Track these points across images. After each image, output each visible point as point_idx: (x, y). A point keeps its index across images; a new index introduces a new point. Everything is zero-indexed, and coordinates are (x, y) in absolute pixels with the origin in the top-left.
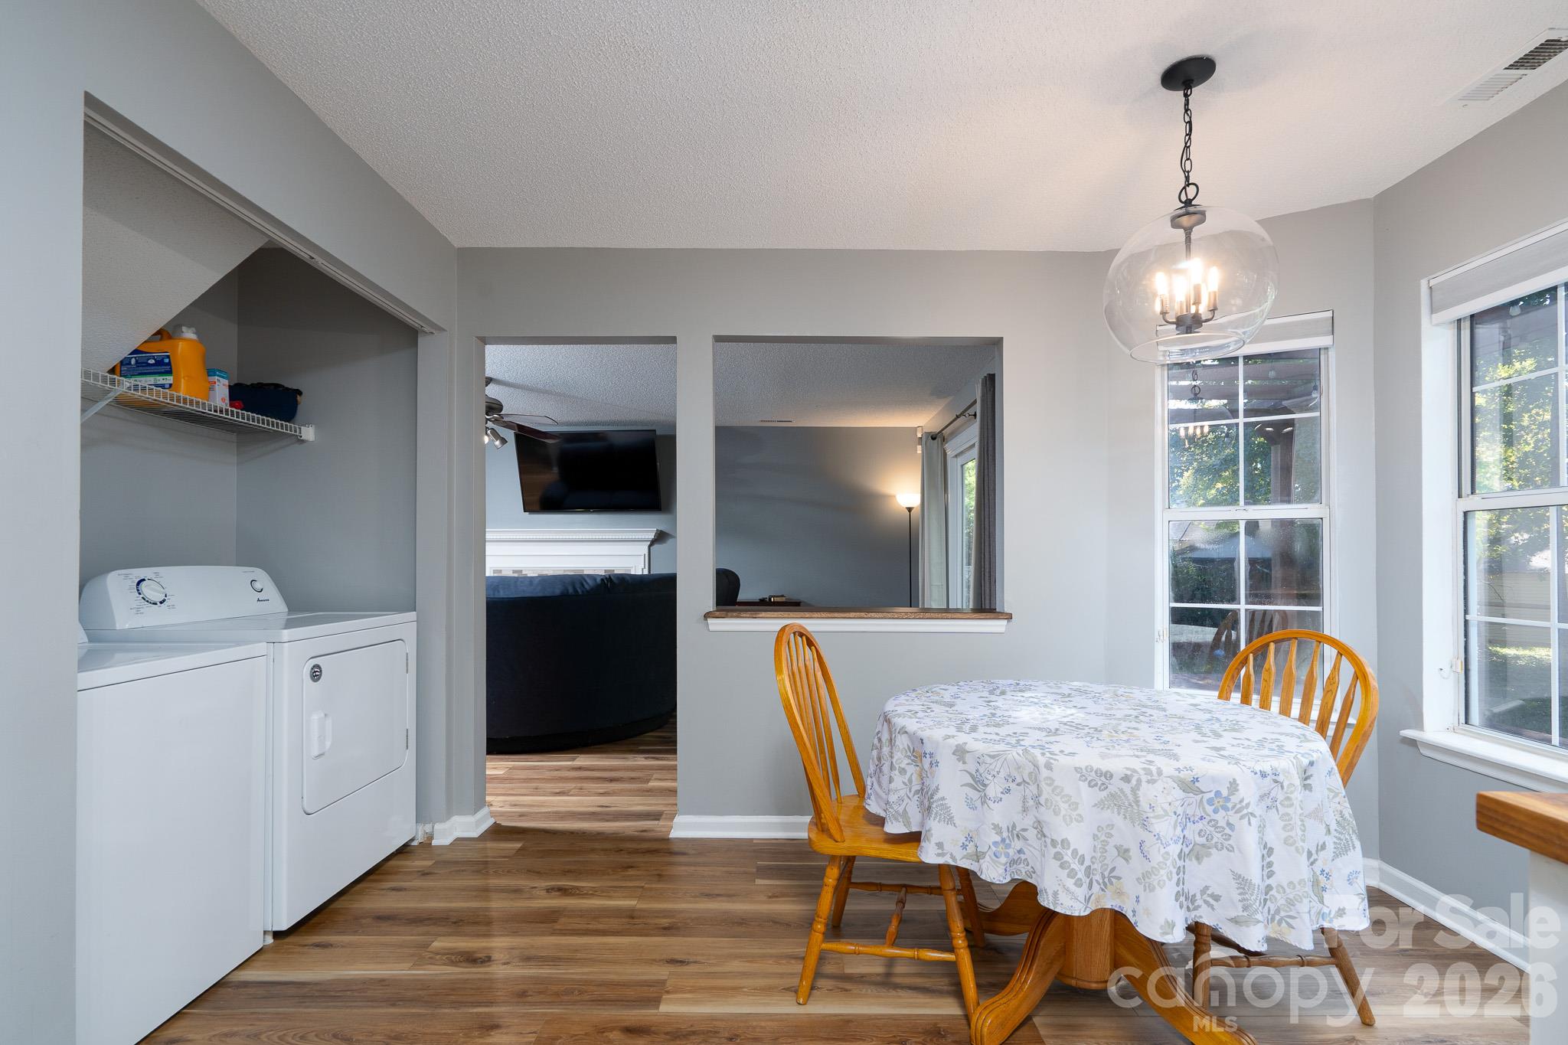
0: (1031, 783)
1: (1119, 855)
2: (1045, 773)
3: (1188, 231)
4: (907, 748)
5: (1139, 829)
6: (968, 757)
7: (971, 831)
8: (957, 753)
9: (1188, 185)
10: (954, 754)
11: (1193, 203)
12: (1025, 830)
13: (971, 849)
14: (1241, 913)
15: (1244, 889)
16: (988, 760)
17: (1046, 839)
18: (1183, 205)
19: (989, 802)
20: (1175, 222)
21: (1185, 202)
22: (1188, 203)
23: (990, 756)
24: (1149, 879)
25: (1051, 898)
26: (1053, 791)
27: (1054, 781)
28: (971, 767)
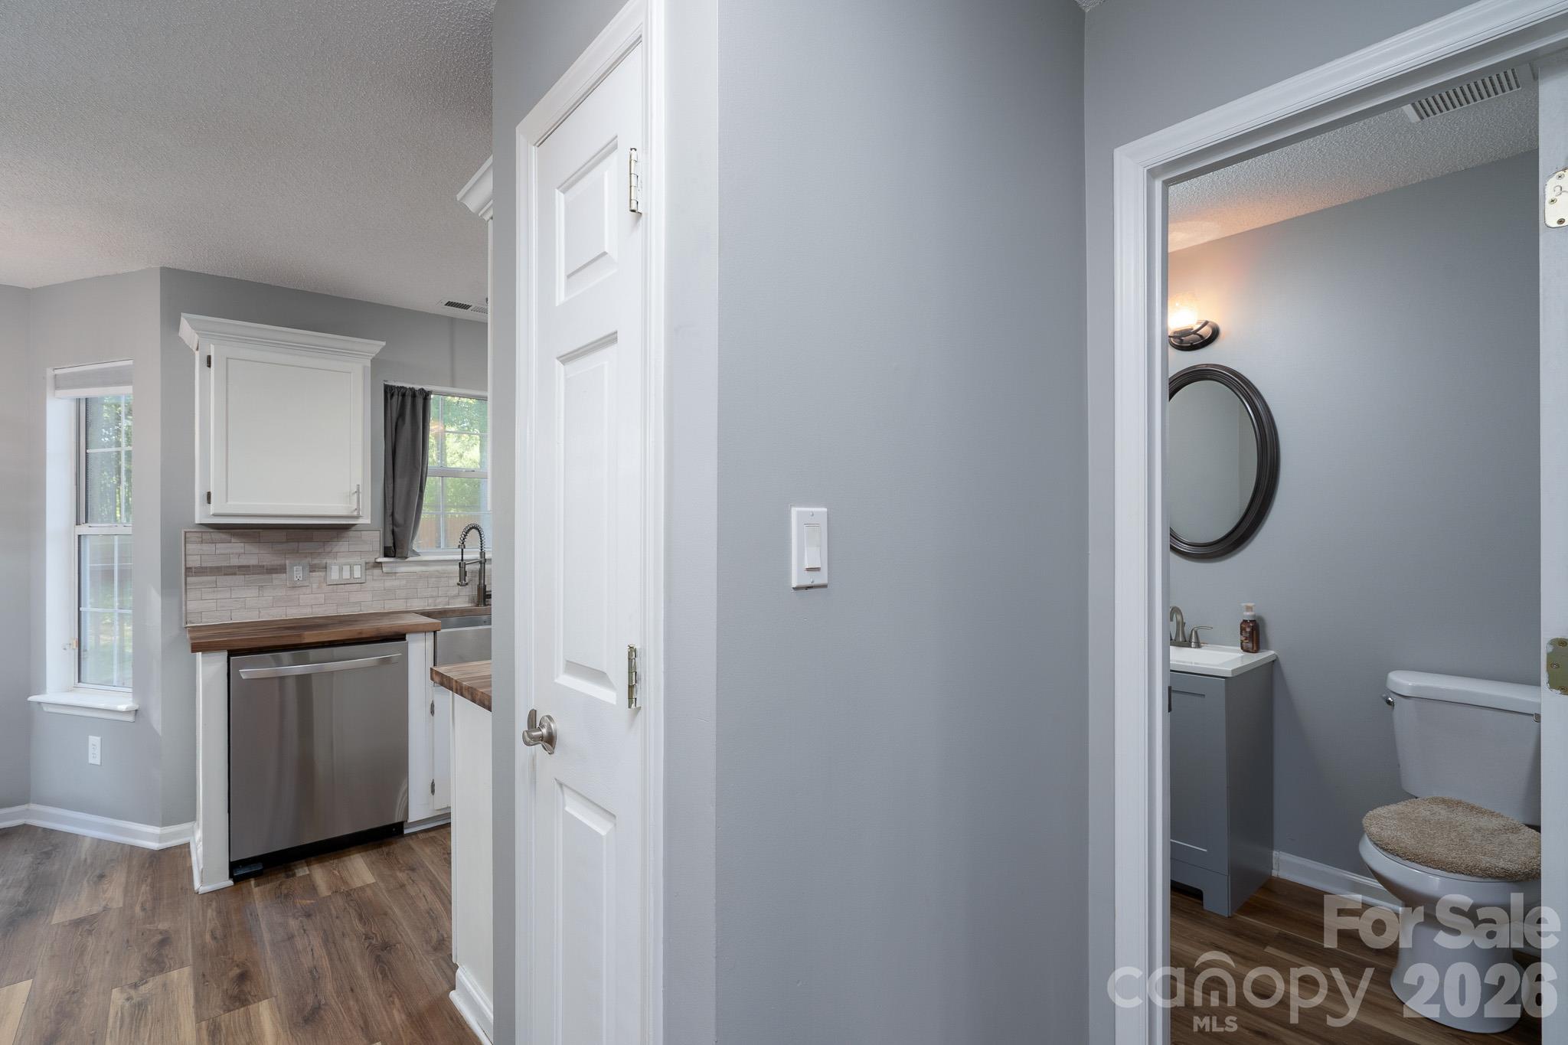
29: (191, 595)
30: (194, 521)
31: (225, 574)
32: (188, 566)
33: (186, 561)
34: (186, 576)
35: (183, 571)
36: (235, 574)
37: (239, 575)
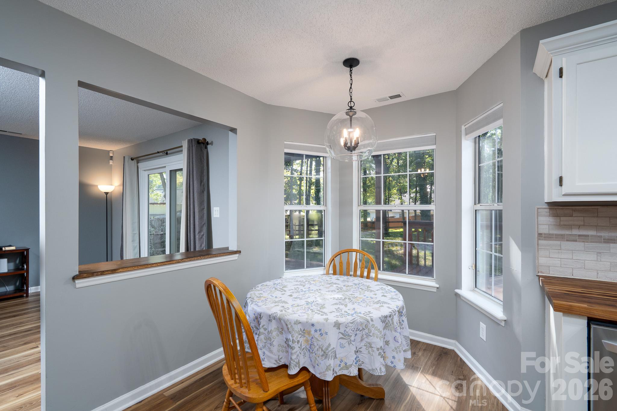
0: (365, 329)
1: (386, 344)
2: (371, 323)
3: (351, 117)
4: (300, 331)
5: (393, 332)
6: (341, 327)
7: (342, 358)
8: (336, 326)
9: (352, 101)
10: (334, 326)
11: (353, 108)
12: (360, 348)
13: (343, 365)
14: (407, 348)
15: (407, 340)
16: (350, 325)
17: (373, 349)
18: (349, 108)
19: (352, 342)
20: (347, 114)
21: (350, 107)
22: (351, 108)
23: (351, 323)
24: (399, 349)
25: (379, 371)
26: (375, 329)
27: (374, 325)
28: (342, 330)
29: (542, 253)
30: (544, 199)
31: (567, 240)
32: (539, 233)
33: (538, 229)
34: (539, 239)
35: (536, 236)
36: (576, 241)
37: (579, 242)
